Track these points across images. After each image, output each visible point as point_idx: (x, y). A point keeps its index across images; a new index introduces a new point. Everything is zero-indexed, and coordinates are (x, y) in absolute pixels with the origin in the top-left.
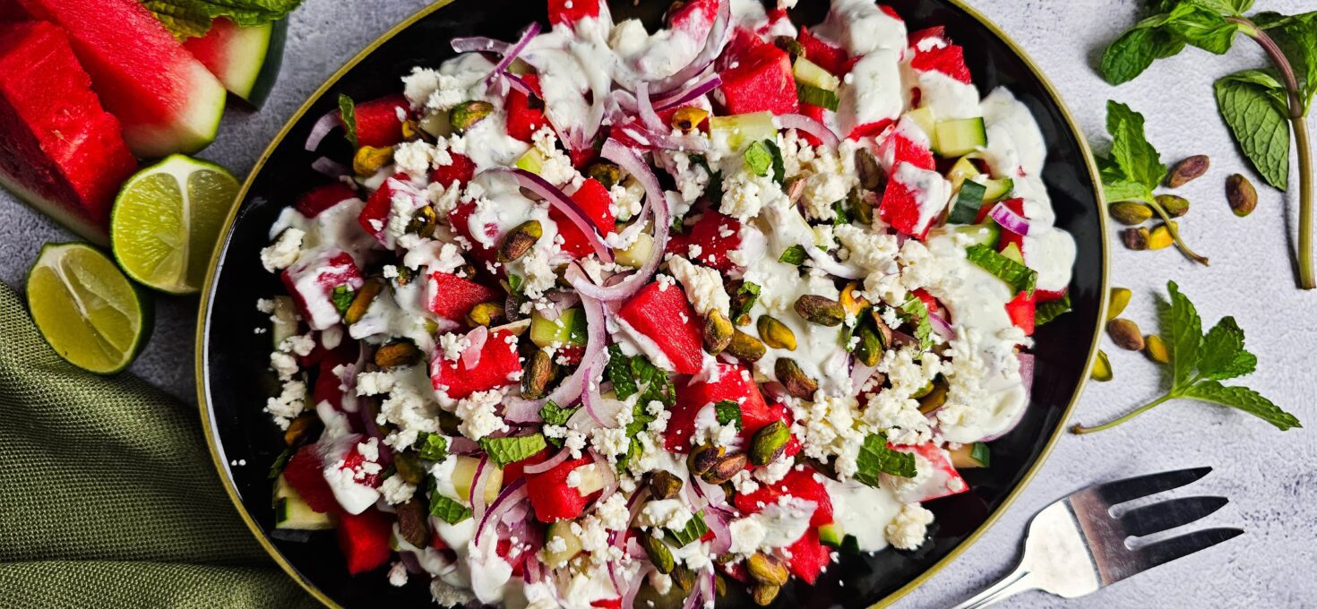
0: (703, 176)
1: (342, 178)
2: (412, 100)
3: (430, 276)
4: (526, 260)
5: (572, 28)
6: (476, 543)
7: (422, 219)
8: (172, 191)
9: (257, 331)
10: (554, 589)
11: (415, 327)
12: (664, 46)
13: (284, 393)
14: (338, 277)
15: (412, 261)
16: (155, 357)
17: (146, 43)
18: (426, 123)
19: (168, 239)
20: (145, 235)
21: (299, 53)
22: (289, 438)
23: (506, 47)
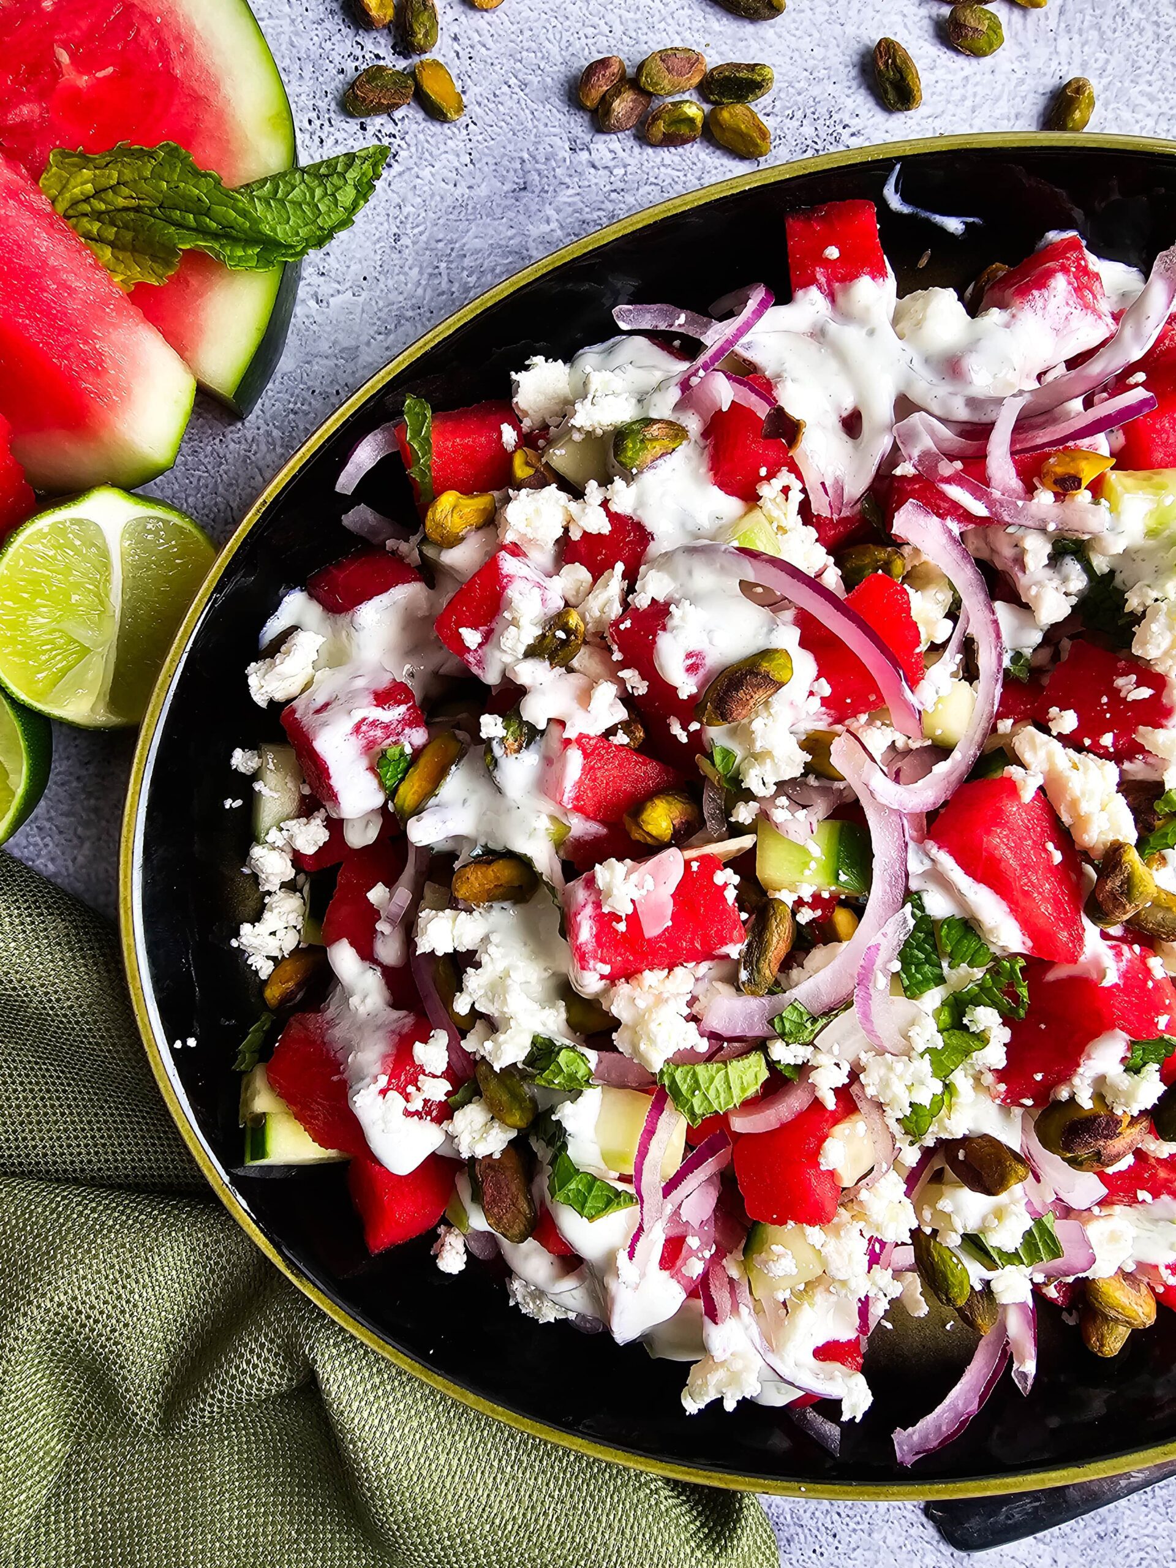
0: (1078, 581)
1: (390, 544)
2: (526, 414)
3: (567, 742)
4: (757, 725)
5: (832, 297)
6: (631, 1255)
7: (561, 634)
8: (94, 550)
9: (228, 804)
10: (755, 1331)
11: (532, 834)
12: (1003, 335)
13: (267, 915)
14: (386, 727)
15: (536, 711)
16: (48, 825)
17: (65, 286)
18: (560, 457)
19: (86, 636)
20: (42, 626)
21: (315, 327)
22: (273, 994)
23: (707, 326)
